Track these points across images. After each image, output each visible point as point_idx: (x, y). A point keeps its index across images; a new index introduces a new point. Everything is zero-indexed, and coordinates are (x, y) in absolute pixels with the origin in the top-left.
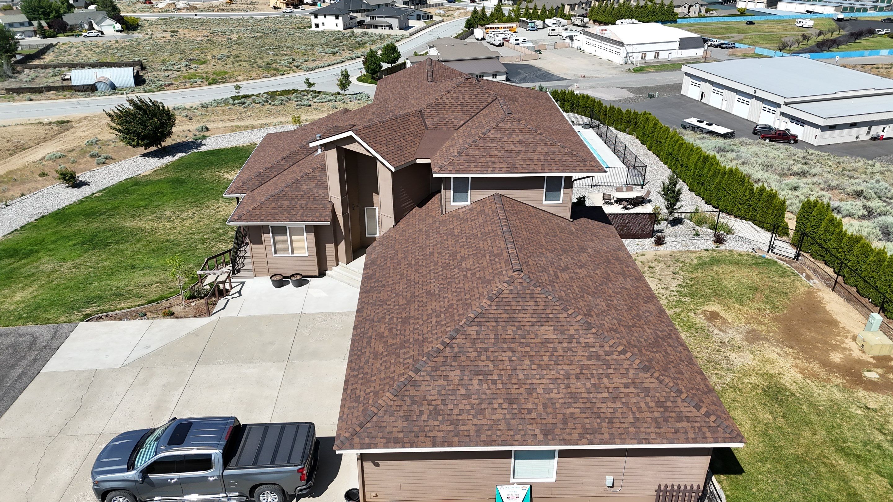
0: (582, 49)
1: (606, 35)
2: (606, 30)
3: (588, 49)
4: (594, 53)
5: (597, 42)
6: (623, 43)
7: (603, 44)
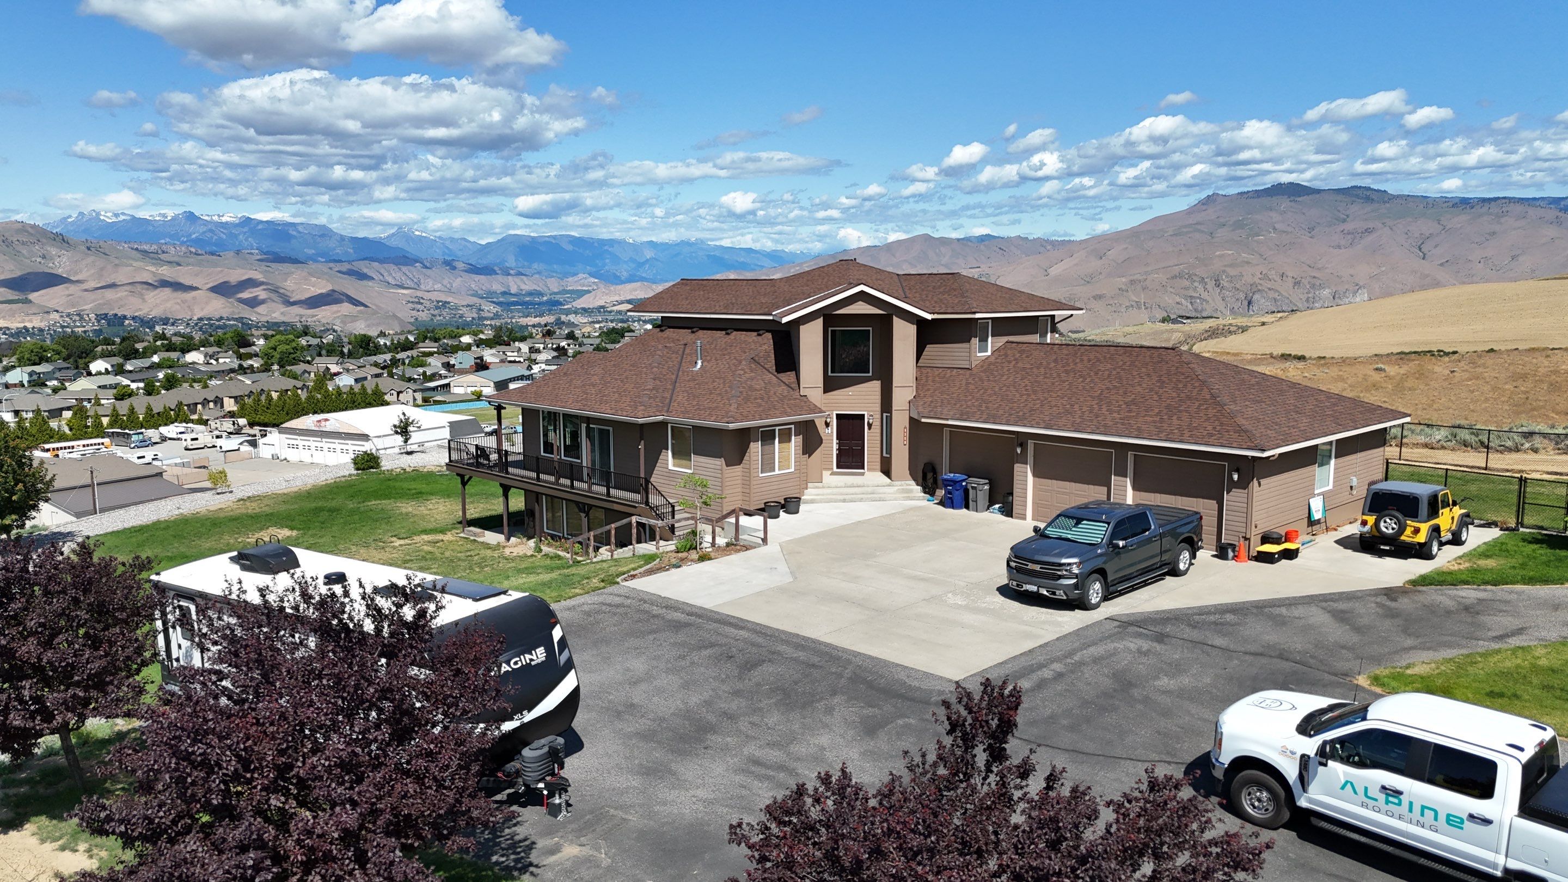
0: (283, 458)
1: (328, 427)
2: (326, 420)
3: (293, 455)
4: (308, 460)
5: (313, 442)
6: (367, 436)
7: (325, 443)
